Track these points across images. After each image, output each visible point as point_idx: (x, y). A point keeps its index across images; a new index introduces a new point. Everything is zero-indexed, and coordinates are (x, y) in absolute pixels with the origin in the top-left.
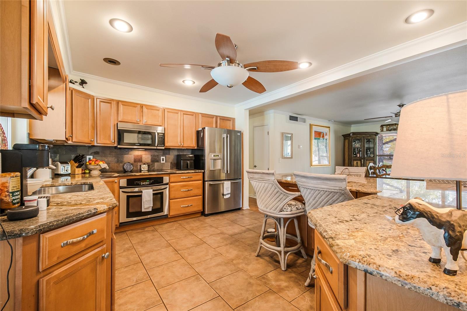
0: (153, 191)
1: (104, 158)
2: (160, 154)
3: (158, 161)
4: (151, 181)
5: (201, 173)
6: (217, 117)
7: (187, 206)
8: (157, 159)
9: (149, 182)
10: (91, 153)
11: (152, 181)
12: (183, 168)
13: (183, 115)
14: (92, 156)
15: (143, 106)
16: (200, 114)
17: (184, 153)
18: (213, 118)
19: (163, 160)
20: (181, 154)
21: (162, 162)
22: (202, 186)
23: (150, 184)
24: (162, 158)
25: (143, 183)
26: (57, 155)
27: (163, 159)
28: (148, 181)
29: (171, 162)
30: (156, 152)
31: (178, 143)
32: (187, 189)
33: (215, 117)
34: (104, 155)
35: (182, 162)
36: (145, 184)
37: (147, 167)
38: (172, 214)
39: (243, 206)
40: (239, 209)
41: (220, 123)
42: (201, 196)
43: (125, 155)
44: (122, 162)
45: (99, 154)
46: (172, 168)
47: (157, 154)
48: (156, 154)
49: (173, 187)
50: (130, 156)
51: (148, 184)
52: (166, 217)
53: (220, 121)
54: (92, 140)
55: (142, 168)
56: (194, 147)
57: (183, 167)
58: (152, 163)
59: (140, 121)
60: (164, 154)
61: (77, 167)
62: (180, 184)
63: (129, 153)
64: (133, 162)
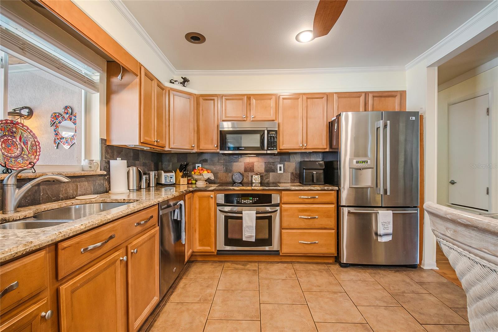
0: (257, 213)
1: (212, 166)
2: (276, 160)
3: (274, 171)
4: (254, 199)
5: (333, 192)
6: (366, 94)
7: (309, 243)
8: (273, 167)
9: (252, 200)
10: (200, 161)
11: (256, 199)
12: (305, 182)
13: (307, 101)
14: (201, 164)
15: (250, 97)
16: (335, 95)
17: (311, 158)
18: (359, 97)
19: (280, 170)
20: (306, 160)
21: (279, 172)
22: (334, 214)
23: (253, 203)
24: (279, 166)
25: (245, 201)
26: (170, 164)
27: (280, 168)
28: (251, 198)
29: (291, 172)
30: (271, 158)
31: (298, 144)
32: (309, 216)
33: (363, 95)
34: (212, 163)
35: (305, 173)
36: (247, 202)
37: (260, 178)
38: (285, 250)
39: (423, 262)
40: (414, 267)
41: (373, 105)
42: (333, 229)
43: (234, 163)
44: (231, 171)
45: (207, 162)
46: (293, 181)
47: (273, 161)
48: (271, 160)
49: (286, 210)
50: (240, 163)
51: (250, 203)
52: (276, 253)
53: (373, 100)
54: (193, 145)
55: (253, 180)
56: (325, 149)
57: (305, 180)
58: (266, 173)
59: (247, 117)
60: (283, 161)
61: (182, 177)
62: (298, 208)
63: (238, 160)
64: (243, 172)
